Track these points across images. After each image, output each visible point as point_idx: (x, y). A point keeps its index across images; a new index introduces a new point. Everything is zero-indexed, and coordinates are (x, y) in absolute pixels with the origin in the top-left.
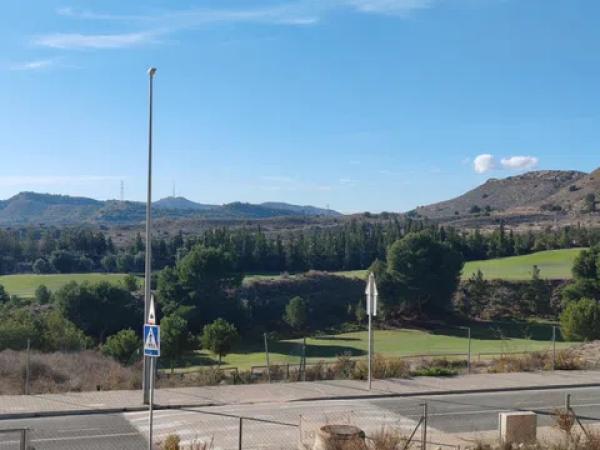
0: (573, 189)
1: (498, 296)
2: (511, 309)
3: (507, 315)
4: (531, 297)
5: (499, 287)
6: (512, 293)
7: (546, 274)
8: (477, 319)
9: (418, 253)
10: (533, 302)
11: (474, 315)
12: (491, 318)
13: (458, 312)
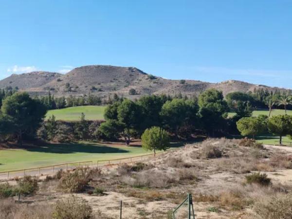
0: (59, 80)
1: (61, 129)
2: (69, 137)
3: (68, 140)
4: (81, 129)
5: (61, 125)
6: (69, 127)
7: (88, 118)
8: (51, 142)
9: (22, 104)
10: (82, 133)
11: (49, 140)
12: (59, 141)
13: (40, 138)
